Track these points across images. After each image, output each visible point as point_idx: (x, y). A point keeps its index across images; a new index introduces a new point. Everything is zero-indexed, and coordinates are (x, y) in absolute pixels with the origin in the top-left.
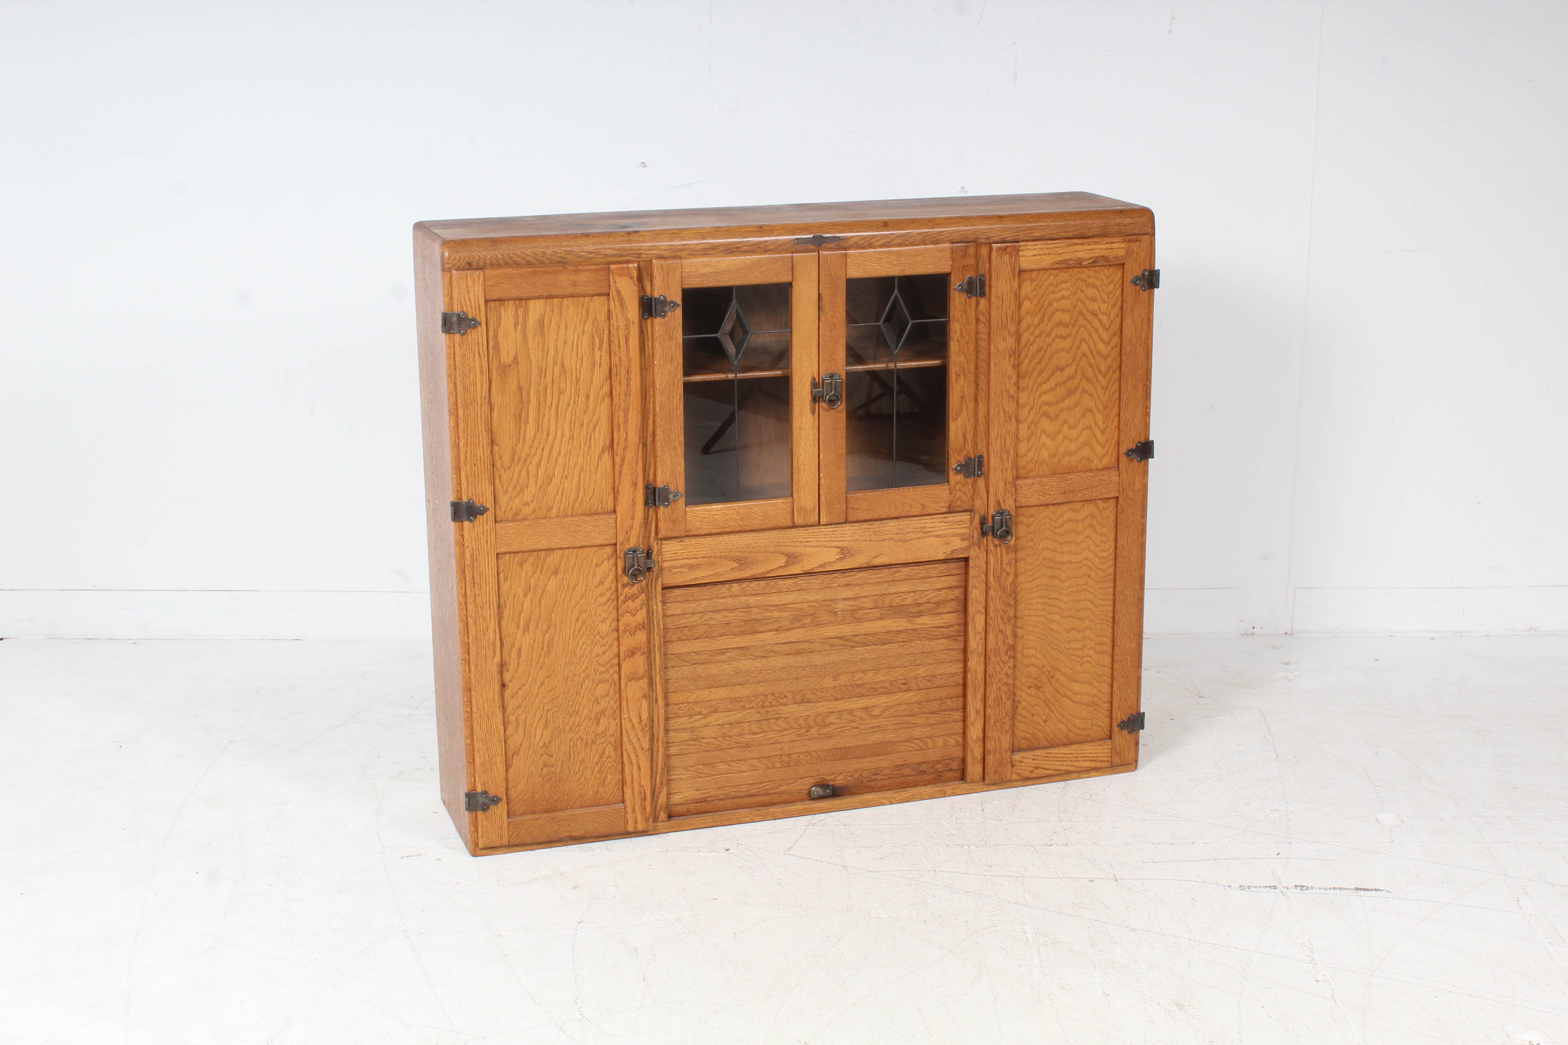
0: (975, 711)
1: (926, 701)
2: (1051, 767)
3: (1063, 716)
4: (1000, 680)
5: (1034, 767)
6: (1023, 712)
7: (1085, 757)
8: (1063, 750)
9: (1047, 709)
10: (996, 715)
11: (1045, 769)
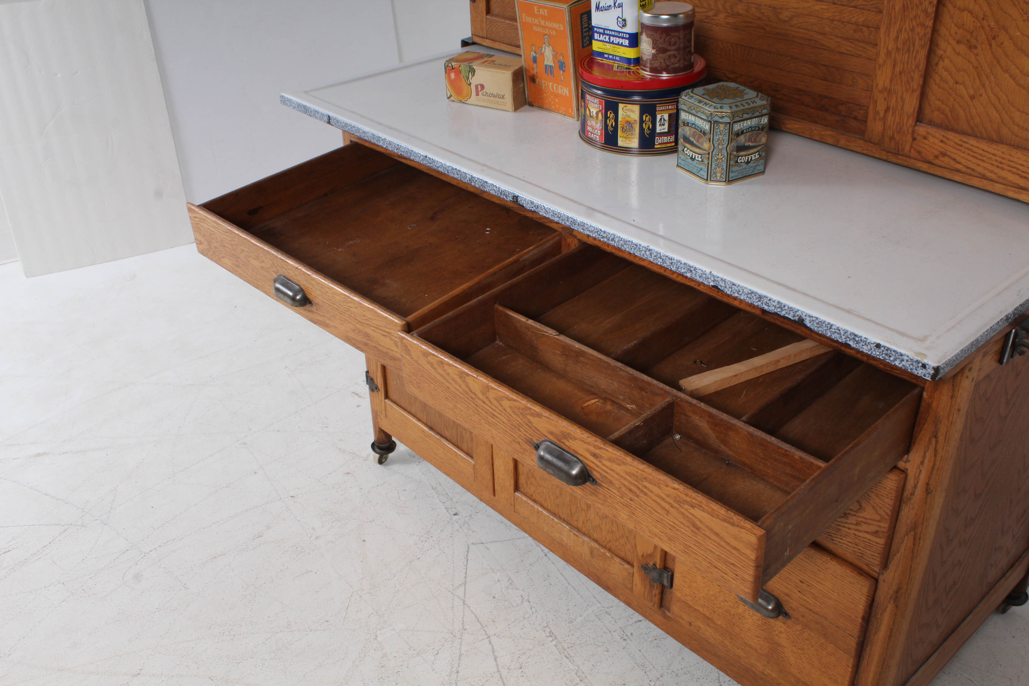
0: (885, 51)
1: (839, 21)
2: (963, 161)
3: (999, 100)
4: (915, 17)
5: (941, 152)
6: (945, 74)
7: (1013, 167)
8: (984, 145)
9: (977, 81)
10: (903, 64)
11: (954, 160)
